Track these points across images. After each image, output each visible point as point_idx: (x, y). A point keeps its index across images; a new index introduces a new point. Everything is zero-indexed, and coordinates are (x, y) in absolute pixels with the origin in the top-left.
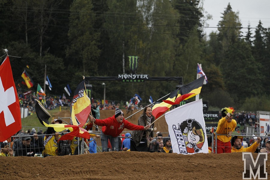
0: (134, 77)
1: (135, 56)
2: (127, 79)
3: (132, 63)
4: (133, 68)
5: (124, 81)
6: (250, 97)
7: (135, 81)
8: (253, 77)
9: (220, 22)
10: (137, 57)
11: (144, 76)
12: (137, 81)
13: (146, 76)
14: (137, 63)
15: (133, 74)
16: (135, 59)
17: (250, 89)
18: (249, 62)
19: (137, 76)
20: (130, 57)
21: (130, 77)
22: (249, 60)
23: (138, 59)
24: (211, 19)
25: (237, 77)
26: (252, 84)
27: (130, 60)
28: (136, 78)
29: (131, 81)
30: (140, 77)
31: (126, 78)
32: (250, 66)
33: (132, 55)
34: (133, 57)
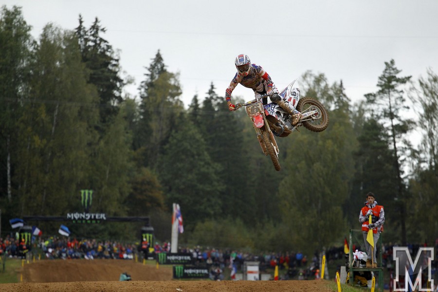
0: (87, 217)
1: (89, 189)
2: (79, 219)
3: (85, 198)
4: (86, 205)
5: (74, 222)
6: (203, 222)
7: (89, 222)
8: (208, 188)
9: (143, 82)
10: (91, 192)
11: (100, 216)
12: (91, 222)
13: (103, 216)
14: (91, 198)
15: (87, 212)
16: (89, 194)
17: (202, 207)
18: (202, 163)
19: (91, 216)
20: (83, 192)
21: (82, 218)
22: (201, 160)
23: (93, 194)
24: (133, 84)
25: (182, 187)
26: (205, 199)
27: (82, 195)
28: (91, 219)
29: (84, 221)
30: (95, 216)
31: (76, 218)
32: (204, 170)
33: (85, 189)
34: (87, 192)
